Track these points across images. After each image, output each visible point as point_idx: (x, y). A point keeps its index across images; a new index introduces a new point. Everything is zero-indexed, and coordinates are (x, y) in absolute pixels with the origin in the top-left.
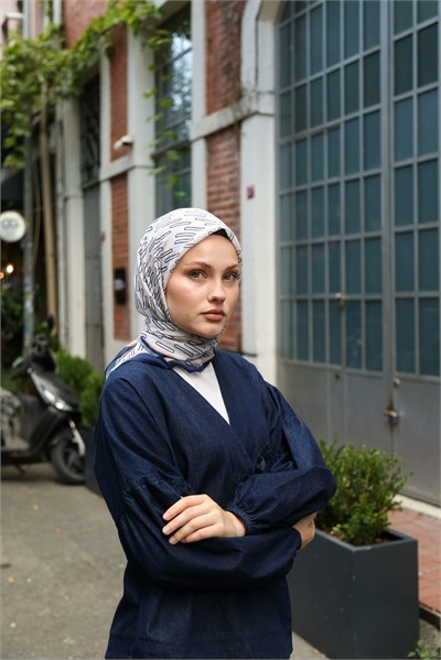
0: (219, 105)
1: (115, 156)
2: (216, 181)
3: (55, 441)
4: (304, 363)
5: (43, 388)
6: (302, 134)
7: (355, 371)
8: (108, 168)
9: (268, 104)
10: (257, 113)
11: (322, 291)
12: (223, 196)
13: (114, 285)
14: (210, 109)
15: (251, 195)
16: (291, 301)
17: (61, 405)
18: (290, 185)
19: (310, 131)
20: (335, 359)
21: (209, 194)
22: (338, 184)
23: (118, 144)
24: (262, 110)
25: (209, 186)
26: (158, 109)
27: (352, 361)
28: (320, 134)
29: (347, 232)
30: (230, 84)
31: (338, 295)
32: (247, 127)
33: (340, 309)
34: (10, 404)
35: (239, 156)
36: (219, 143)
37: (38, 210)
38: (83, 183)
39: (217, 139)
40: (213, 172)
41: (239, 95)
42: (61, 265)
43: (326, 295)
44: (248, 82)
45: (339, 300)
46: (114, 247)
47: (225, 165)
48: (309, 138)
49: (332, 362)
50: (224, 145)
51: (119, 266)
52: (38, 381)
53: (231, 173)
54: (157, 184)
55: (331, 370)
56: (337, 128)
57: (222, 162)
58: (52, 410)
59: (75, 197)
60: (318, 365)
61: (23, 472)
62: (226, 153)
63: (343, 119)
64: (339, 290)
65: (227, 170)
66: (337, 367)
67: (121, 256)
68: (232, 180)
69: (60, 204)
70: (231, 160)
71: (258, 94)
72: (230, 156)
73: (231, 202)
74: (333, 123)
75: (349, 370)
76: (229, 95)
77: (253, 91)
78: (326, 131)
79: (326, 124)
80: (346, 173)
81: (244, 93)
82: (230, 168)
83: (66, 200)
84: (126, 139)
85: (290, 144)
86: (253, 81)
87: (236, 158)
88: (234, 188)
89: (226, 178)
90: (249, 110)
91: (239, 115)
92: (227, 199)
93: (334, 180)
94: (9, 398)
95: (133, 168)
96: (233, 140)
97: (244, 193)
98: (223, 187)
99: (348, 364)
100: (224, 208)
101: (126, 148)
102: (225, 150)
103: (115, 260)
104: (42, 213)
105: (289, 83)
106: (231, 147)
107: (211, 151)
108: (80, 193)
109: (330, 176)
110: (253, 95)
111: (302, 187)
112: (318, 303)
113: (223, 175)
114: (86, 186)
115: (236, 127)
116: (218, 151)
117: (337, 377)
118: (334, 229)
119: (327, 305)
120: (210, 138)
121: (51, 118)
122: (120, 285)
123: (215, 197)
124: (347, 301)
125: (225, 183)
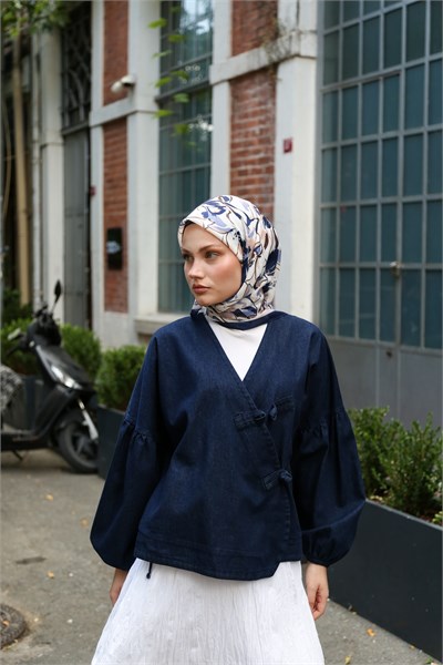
0: (250, 44)
1: (110, 98)
2: (243, 131)
3: (63, 425)
4: (348, 339)
5: (50, 364)
6: (351, 81)
7: (412, 348)
8: (100, 113)
9: (310, 46)
10: (298, 55)
11: (374, 258)
12: (251, 148)
13: (106, 248)
14: (237, 49)
15: (288, 148)
16: (332, 270)
17: (70, 383)
18: (334, 138)
19: (361, 77)
20: (387, 334)
21: (233, 146)
22: (396, 139)
23: (117, 86)
24: (303, 53)
25: (233, 137)
26: (164, 45)
27: (409, 338)
28: (375, 81)
29: (405, 194)
30: (263, 21)
31: (393, 264)
32: (284, 72)
33: (396, 278)
34: (10, 382)
35: (274, 104)
36: (247, 88)
37: (9, 158)
38: (63, 129)
39: (246, 83)
40: (237, 121)
41: (276, 35)
42: (37, 223)
43: (378, 264)
44: (287, 20)
45: (394, 269)
46: (106, 204)
47: (255, 114)
48: (360, 85)
49: (383, 338)
50: (253, 91)
51: (113, 225)
52: (44, 355)
53: (262, 122)
54: (161, 133)
55: (381, 347)
56: (397, 75)
57: (250, 110)
58: (60, 388)
59: (54, 144)
60: (365, 341)
61: (21, 458)
62: (257, 100)
63: (404, 65)
64: (394, 259)
65: (257, 119)
66: (387, 344)
67: (115, 214)
68: (262, 131)
69: (36, 153)
70: (263, 107)
71: (300, 33)
72: (260, 104)
73: (262, 155)
74: (390, 70)
75: (404, 347)
76: (261, 33)
77: (293, 30)
78: (381, 78)
79: (382, 71)
80: (406, 128)
81: (282, 32)
82: (262, 118)
83: (43, 147)
84: (126, 80)
85: (335, 93)
86: (293, 19)
87: (270, 106)
88: (267, 139)
89: (256, 129)
90: (288, 52)
91: (275, 57)
92: (257, 152)
93: (391, 134)
94: (9, 374)
95: (134, 113)
96: (266, 85)
97: (279, 146)
98: (250, 139)
99: (403, 341)
100: (252, 162)
101: (128, 89)
102: (254, 96)
103: (107, 219)
104: (14, 163)
105: (336, 22)
106: (262, 93)
107: (236, 97)
108: (60, 141)
109: (385, 130)
110: (294, 34)
111: (350, 141)
112: (367, 273)
113: (252, 124)
114: (67, 132)
115: (271, 71)
116: (246, 97)
117: (389, 354)
118: (390, 188)
119: (378, 273)
120: (236, 82)
121: (26, 50)
122: (113, 247)
123: (241, 149)
124: (403, 271)
125: (254, 134)
